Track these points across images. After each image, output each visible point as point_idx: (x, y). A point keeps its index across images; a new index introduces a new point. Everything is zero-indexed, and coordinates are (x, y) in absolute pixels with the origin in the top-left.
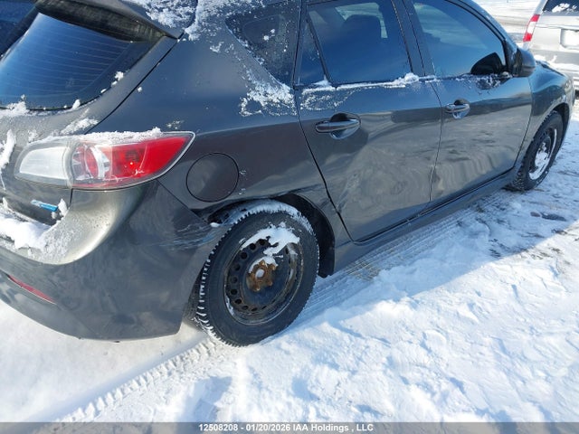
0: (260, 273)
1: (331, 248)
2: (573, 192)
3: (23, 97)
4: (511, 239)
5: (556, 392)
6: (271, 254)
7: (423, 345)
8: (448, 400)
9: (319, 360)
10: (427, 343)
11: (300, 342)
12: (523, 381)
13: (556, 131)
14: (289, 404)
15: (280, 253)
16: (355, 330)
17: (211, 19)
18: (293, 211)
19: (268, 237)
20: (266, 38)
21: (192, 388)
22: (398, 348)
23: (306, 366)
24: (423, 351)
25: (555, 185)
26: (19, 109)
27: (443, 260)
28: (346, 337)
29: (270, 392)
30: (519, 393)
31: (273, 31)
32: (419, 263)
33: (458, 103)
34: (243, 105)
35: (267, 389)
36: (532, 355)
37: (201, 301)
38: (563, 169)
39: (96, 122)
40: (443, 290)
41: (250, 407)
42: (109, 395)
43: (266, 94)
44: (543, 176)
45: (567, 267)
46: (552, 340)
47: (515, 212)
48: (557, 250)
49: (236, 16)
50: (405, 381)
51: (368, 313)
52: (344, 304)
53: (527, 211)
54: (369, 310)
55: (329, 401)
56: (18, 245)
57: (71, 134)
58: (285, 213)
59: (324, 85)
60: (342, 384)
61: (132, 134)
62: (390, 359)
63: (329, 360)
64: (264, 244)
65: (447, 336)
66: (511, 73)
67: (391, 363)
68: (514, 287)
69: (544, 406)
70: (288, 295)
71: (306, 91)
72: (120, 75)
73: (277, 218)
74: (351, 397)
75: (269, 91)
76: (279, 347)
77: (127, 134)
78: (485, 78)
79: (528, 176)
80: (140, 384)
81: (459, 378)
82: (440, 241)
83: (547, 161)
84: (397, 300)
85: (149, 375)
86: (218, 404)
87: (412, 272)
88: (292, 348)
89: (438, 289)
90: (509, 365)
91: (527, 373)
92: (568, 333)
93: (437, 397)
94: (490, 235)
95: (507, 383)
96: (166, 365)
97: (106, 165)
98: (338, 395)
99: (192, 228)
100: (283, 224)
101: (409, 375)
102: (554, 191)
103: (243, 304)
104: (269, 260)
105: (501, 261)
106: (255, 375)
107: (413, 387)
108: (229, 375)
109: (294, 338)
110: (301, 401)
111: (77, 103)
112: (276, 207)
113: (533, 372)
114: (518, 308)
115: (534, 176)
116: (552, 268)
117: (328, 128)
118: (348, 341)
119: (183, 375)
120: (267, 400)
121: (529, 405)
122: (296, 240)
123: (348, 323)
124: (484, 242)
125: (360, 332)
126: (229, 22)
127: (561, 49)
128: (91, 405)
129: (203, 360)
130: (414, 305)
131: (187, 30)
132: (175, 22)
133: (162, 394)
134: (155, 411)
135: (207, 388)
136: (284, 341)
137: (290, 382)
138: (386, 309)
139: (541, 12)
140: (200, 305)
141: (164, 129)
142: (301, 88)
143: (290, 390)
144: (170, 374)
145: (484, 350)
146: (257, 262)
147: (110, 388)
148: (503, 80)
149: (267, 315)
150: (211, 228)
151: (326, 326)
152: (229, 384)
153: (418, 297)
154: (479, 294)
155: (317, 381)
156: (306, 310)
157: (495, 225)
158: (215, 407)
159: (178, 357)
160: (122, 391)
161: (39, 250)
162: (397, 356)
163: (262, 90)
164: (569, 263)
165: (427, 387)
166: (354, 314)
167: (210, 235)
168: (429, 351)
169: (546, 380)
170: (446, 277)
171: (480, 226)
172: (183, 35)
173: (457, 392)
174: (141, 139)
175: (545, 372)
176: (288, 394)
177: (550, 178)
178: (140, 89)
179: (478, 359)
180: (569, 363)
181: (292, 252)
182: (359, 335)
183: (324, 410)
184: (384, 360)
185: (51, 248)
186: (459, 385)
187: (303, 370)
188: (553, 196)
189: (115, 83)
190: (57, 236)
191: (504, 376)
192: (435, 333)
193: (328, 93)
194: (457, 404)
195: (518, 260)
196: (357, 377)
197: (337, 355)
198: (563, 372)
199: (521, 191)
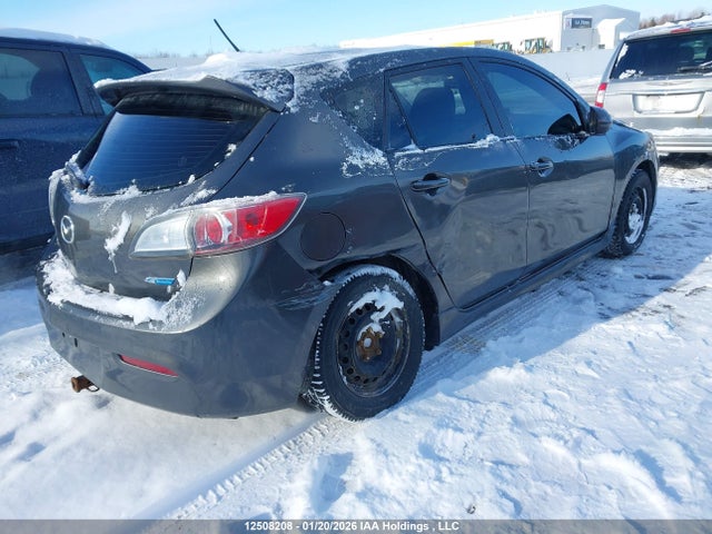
0: (368, 342)
1: (435, 315)
2: (675, 252)
3: (134, 181)
4: (619, 301)
5: (690, 427)
6: (377, 320)
7: (546, 403)
8: (582, 446)
9: (441, 425)
10: (549, 401)
11: (417, 412)
12: (657, 423)
13: (644, 190)
14: (420, 466)
15: (386, 319)
16: (471, 397)
17: (307, 93)
18: (395, 274)
19: (374, 302)
20: (357, 108)
21: (316, 462)
22: (521, 408)
23: (430, 431)
24: (547, 409)
25: (655, 248)
26: (132, 192)
27: (551, 327)
28: (465, 404)
29: (398, 457)
30: (653, 433)
31: (362, 101)
32: (525, 332)
33: (540, 161)
34: (344, 168)
35: (394, 455)
36: (659, 399)
37: (316, 368)
38: (660, 233)
39: (214, 192)
40: (555, 353)
41: (380, 473)
42: (228, 482)
43: (362, 158)
44: (640, 240)
45: (681, 320)
46: (678, 384)
47: (617, 277)
48: (669, 307)
49: (329, 90)
50: (535, 436)
51: (482, 382)
52: (455, 376)
53: (630, 274)
54: (483, 378)
55: (460, 461)
56: (137, 321)
57: (190, 204)
58: (388, 276)
59: (413, 149)
60: (470, 445)
61: (251, 198)
62: (513, 418)
63: (451, 425)
64: (370, 308)
65: (569, 393)
66: (588, 132)
67: (516, 422)
68: (630, 343)
69: (681, 440)
70: (397, 367)
71: (397, 154)
72: (232, 147)
73: (381, 281)
74: (481, 456)
75: (365, 155)
76: (396, 418)
77: (248, 198)
78: (564, 137)
79: (624, 240)
80: (257, 470)
81: (589, 427)
82: (543, 311)
83: (641, 224)
84: (510, 365)
85: (264, 460)
86: (345, 477)
87: (521, 341)
88: (410, 418)
89: (551, 352)
90: (639, 410)
91: (658, 415)
92: (694, 376)
93: (571, 443)
94: (595, 300)
95: (639, 425)
96: (281, 450)
97: (229, 229)
98: (468, 456)
99: (309, 287)
100: (387, 287)
101: (537, 430)
102: (655, 254)
103: (355, 374)
104: (376, 328)
105: (611, 322)
106: (378, 445)
107: (543, 438)
108: (349, 450)
109: (410, 409)
110: (432, 462)
111: (192, 178)
112: (378, 270)
113: (664, 413)
114: (638, 361)
115: (631, 239)
116: (666, 323)
117: (422, 187)
118: (467, 408)
119: (301, 456)
120: (397, 464)
121: (666, 441)
122: (400, 305)
123: (463, 392)
124: (590, 307)
125: (478, 399)
126: (322, 95)
127: (636, 115)
128: (211, 493)
129: (318, 441)
130: (529, 369)
131: (289, 104)
132: (277, 97)
133: (284, 475)
134: (280, 490)
135: (330, 464)
136: (400, 413)
137: (416, 447)
138: (499, 375)
139: (608, 80)
140: (316, 372)
141: (279, 192)
142: (392, 153)
143: (418, 453)
144: (286, 457)
145: (610, 400)
146: (364, 330)
147: (227, 475)
148: (582, 139)
149: (379, 387)
150: (325, 286)
151: (440, 396)
152: (352, 459)
153: (531, 361)
154: (595, 353)
155: (443, 445)
156: (417, 385)
157: (599, 291)
158: (342, 480)
159: (291, 442)
160: (240, 477)
161: (161, 322)
162: (521, 415)
163: (358, 155)
164: (683, 317)
165: (558, 437)
166: (468, 384)
167: (324, 293)
168: (554, 407)
169: (679, 417)
170: (557, 342)
171: (583, 293)
172: (286, 109)
173: (590, 437)
174: (261, 201)
175: (677, 412)
176: (417, 457)
177: (648, 243)
178: (252, 159)
179: (605, 408)
180: (699, 402)
181: (397, 319)
182: (478, 402)
183: (456, 469)
184: (509, 419)
185: (174, 318)
186: (592, 433)
187: (427, 435)
188: (655, 258)
189: (229, 154)
190: (178, 305)
191: (635, 419)
192: (556, 391)
193: (417, 155)
194: (592, 449)
195: (629, 319)
196: (484, 438)
197: (459, 421)
198: (694, 408)
199: (619, 257)
